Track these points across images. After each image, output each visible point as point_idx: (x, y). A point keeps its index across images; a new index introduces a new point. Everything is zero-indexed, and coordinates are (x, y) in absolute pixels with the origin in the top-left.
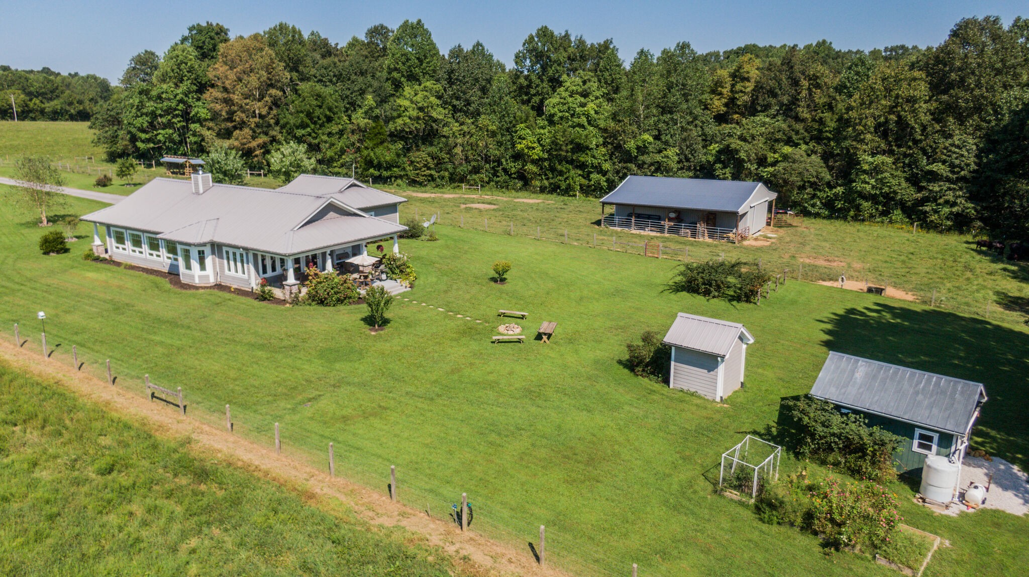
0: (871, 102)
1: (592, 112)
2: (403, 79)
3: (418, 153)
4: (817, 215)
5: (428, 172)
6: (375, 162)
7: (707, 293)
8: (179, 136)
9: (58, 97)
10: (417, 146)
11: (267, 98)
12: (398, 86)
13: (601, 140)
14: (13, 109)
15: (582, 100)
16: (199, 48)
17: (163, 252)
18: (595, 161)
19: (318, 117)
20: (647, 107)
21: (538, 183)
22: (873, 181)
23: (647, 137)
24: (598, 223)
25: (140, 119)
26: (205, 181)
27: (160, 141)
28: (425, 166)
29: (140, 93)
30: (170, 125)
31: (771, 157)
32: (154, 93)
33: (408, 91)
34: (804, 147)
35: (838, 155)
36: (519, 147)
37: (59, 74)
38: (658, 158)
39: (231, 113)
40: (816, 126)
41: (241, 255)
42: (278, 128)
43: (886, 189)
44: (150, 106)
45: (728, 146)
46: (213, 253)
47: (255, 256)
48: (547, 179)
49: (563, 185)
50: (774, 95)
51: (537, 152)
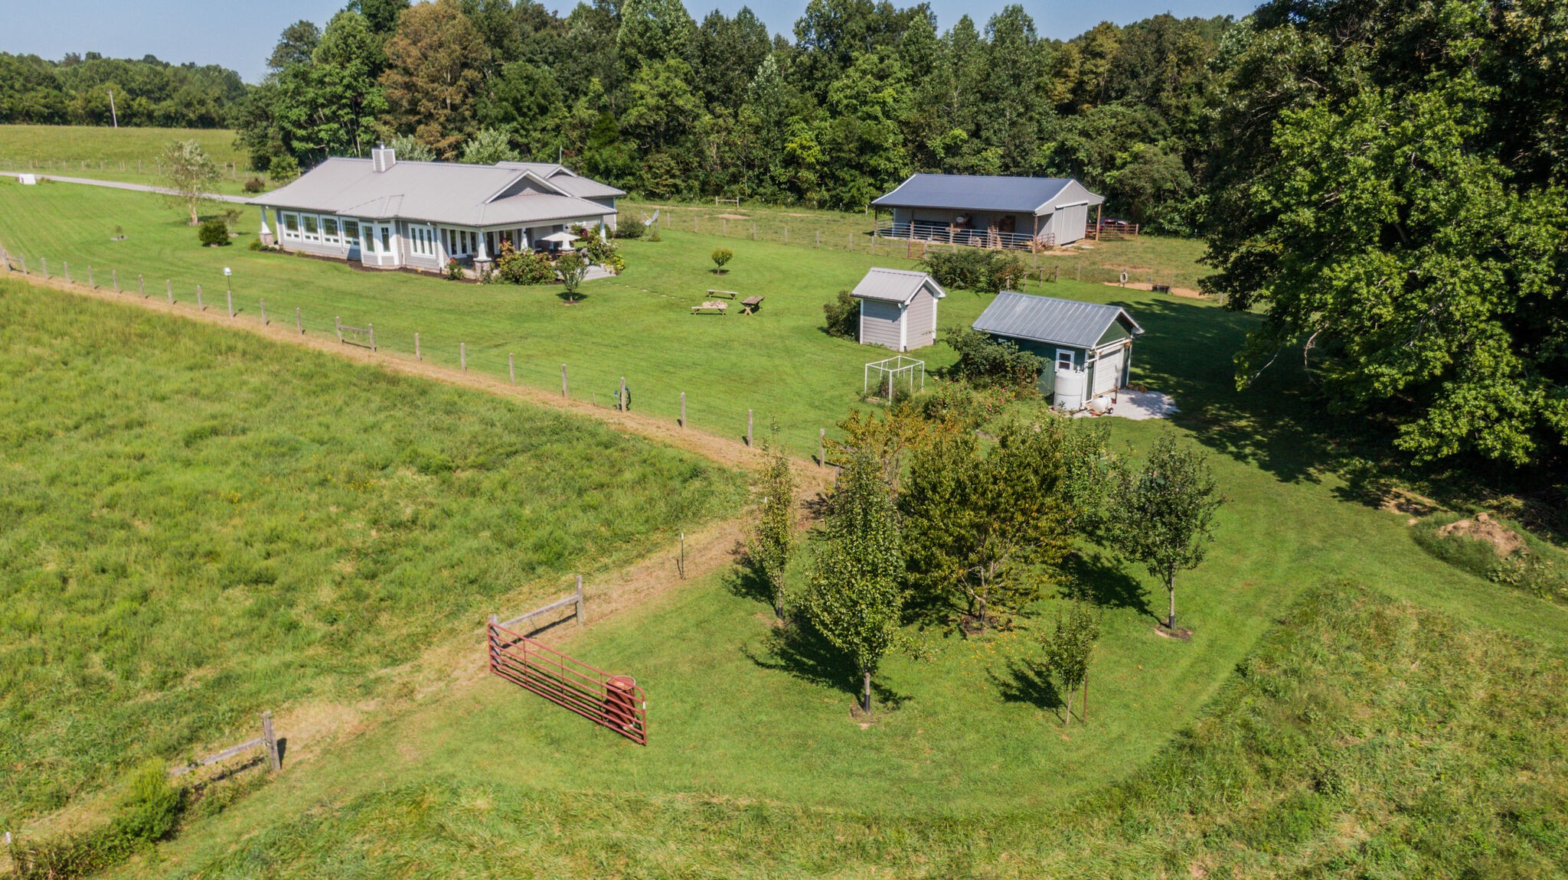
1: (890, 100)
2: (639, 56)
3: (658, 156)
4: (1176, 234)
5: (671, 181)
6: (602, 167)
8: (347, 133)
9: (169, 96)
10: (658, 146)
11: (461, 82)
12: (633, 65)
13: (900, 137)
14: (110, 111)
15: (878, 83)
16: (371, 16)
17: (342, 235)
19: (530, 109)
20: (962, 93)
21: (814, 195)
23: (960, 132)
24: (872, 233)
25: (296, 111)
26: (387, 156)
27: (322, 140)
28: (668, 172)
29: (295, 76)
30: (334, 118)
31: (1121, 156)
32: (315, 75)
33: (645, 72)
34: (1162, 143)
35: (1206, 152)
36: (790, 146)
37: (167, 65)
38: (975, 160)
39: (414, 103)
40: (1179, 115)
41: (429, 232)
42: (474, 123)
44: (310, 93)
45: (1063, 144)
46: (398, 232)
47: (444, 231)
48: (827, 189)
49: (847, 197)
50: (1134, 75)
51: (813, 155)
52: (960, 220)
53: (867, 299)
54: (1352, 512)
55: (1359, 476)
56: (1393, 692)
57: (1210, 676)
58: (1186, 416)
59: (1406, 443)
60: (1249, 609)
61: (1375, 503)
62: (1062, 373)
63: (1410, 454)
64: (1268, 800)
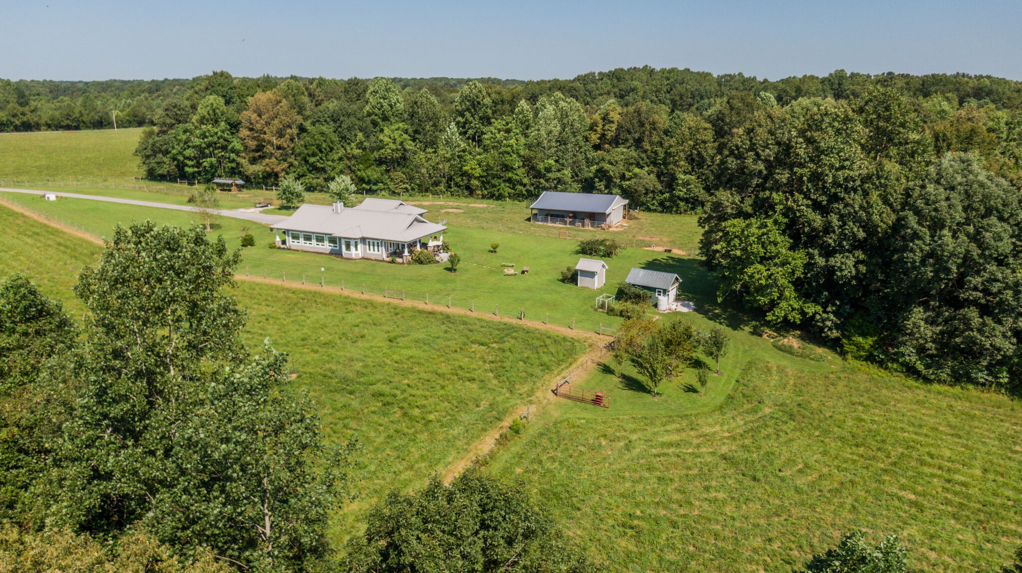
0: (683, 142)
3: (396, 173)
4: (655, 211)
5: (403, 186)
6: (367, 180)
7: (591, 254)
10: (395, 168)
12: (376, 125)
13: (521, 164)
15: (507, 135)
17: (327, 243)
18: (517, 177)
20: (549, 141)
21: (479, 192)
22: (685, 190)
23: (551, 162)
24: (529, 220)
28: (401, 181)
31: (628, 174)
34: (646, 169)
35: (665, 174)
36: (465, 168)
38: (559, 175)
40: (653, 155)
41: (377, 243)
42: (293, 157)
43: (692, 195)
45: (602, 167)
46: (362, 242)
47: (386, 243)
48: (486, 189)
49: (497, 194)
50: (630, 133)
51: (478, 172)
52: (571, 215)
53: (581, 271)
54: (754, 338)
55: (755, 327)
56: (772, 383)
57: (730, 383)
58: (699, 309)
59: (768, 318)
60: (735, 367)
61: (761, 335)
62: (660, 297)
63: (769, 322)
64: (750, 406)
